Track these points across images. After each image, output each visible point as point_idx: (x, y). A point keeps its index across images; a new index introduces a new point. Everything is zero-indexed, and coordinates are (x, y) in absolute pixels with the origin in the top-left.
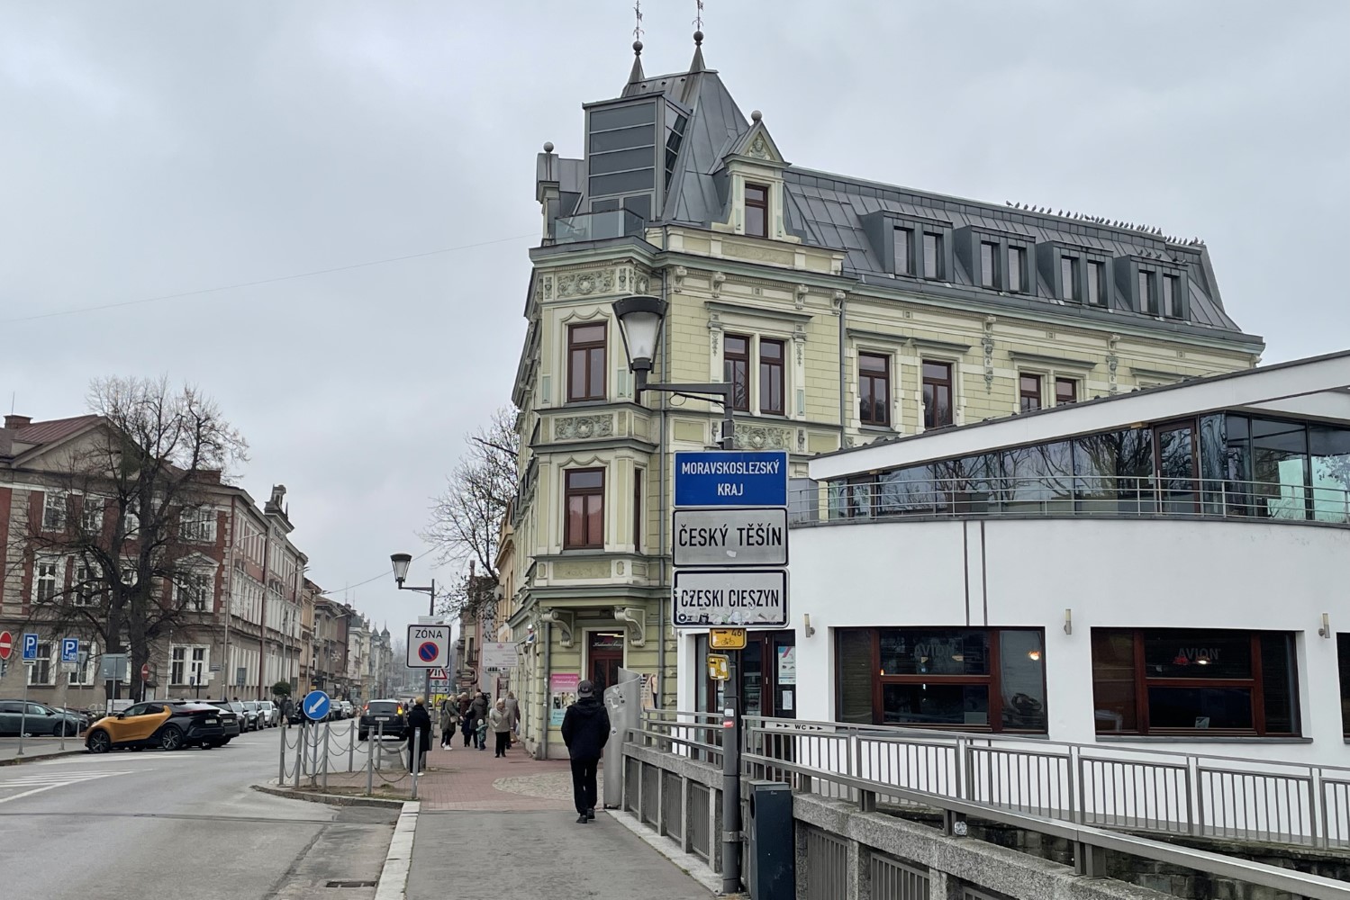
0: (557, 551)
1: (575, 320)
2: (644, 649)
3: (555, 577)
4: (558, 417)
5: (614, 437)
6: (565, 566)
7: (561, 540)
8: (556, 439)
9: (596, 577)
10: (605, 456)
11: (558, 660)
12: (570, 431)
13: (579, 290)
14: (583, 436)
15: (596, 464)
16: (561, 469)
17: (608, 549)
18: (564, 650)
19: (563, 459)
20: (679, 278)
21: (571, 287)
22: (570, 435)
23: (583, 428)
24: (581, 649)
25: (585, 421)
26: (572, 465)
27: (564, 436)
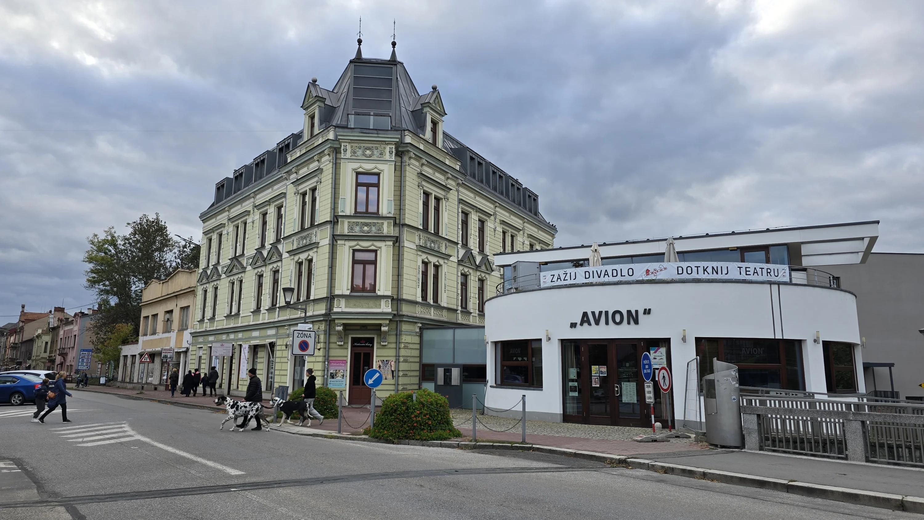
0: (348, 293)
1: (360, 170)
2: (386, 347)
3: (346, 307)
4: (349, 221)
5: (384, 235)
6: (352, 302)
7: (350, 288)
8: (348, 233)
9: (372, 308)
10: (378, 244)
11: (333, 353)
12: (357, 229)
13: (364, 155)
14: (366, 232)
15: (373, 248)
16: (351, 249)
17: (379, 293)
18: (338, 347)
19: (353, 243)
20: (410, 158)
21: (360, 152)
22: (357, 230)
23: (366, 228)
24: (348, 346)
25: (367, 224)
26: (358, 247)
27: (353, 231)
